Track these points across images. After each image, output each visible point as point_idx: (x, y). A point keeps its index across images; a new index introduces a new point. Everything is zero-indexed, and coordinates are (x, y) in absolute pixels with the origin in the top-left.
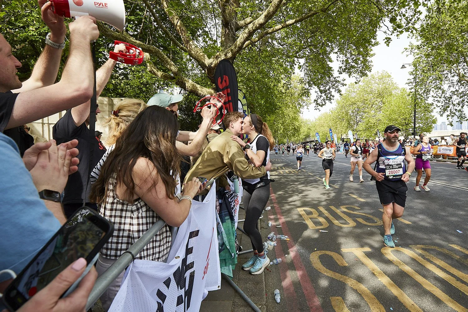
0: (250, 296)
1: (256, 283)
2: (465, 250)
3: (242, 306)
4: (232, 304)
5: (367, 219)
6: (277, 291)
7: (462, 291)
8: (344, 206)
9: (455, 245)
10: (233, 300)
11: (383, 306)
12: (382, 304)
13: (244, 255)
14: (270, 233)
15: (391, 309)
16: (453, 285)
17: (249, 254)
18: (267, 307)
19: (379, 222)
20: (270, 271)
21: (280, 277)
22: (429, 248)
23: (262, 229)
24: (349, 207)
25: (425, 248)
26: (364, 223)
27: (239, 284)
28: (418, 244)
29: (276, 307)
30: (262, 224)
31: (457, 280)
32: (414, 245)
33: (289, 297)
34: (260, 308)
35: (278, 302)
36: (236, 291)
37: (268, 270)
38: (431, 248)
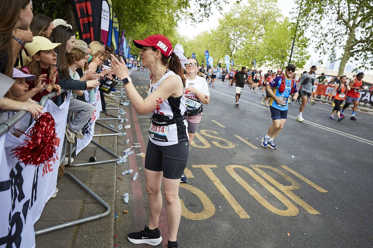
0: (101, 197)
1: (107, 187)
2: (290, 170)
3: (92, 203)
4: (82, 202)
5: (222, 143)
6: (127, 194)
7: (276, 196)
8: (204, 130)
9: (285, 166)
10: (83, 199)
11: (214, 205)
12: (214, 204)
13: (97, 165)
14: (127, 149)
15: (220, 207)
16: (271, 192)
17: (103, 165)
18: (116, 206)
19: (232, 145)
20: (122, 180)
21: (131, 185)
22: (264, 167)
23: (119, 145)
24: (208, 131)
25: (261, 167)
26: (218, 146)
27: (90, 188)
28: (257, 164)
29: (124, 206)
30: (119, 140)
31: (276, 190)
32: (254, 164)
33: (136, 199)
34: (109, 205)
35: (126, 202)
36: (87, 193)
37: (120, 179)
38: (266, 167)
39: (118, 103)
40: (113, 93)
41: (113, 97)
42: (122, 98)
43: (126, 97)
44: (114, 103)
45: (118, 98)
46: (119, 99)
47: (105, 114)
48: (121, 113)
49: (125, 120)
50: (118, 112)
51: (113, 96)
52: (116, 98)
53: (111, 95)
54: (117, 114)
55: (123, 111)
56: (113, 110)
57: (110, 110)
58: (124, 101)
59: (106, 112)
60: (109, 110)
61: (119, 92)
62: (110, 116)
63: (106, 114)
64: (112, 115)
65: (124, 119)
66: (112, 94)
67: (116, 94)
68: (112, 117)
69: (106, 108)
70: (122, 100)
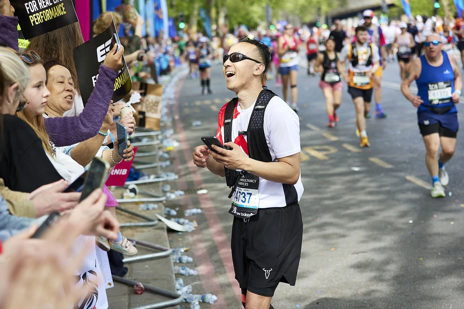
39: (162, 228)
40: (133, 191)
41: (137, 203)
42: (171, 205)
43: (182, 193)
44: (145, 230)
45: (156, 206)
46: (160, 208)
47: (125, 288)
48: (182, 272)
49: (203, 298)
50: (170, 268)
51: (136, 200)
52: (151, 206)
53: (129, 197)
54: (171, 277)
55: (185, 258)
56: (152, 262)
57: (140, 264)
58: (181, 215)
59: (127, 278)
60: (135, 266)
61: (152, 179)
62: (146, 295)
63: (130, 285)
64: (151, 285)
65: (200, 296)
66: (132, 194)
67: (145, 189)
68: (156, 297)
69: (124, 260)
70: (174, 212)
